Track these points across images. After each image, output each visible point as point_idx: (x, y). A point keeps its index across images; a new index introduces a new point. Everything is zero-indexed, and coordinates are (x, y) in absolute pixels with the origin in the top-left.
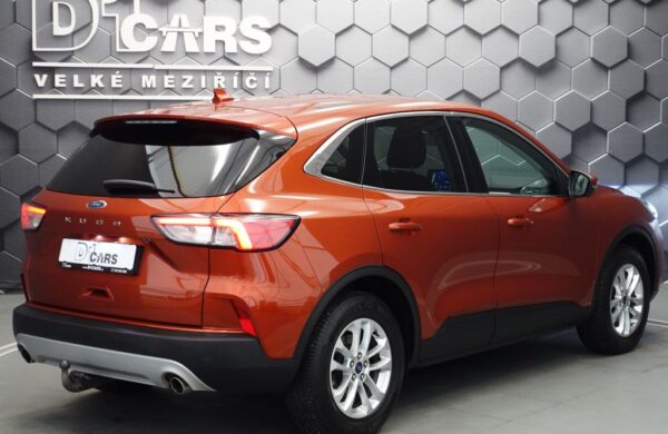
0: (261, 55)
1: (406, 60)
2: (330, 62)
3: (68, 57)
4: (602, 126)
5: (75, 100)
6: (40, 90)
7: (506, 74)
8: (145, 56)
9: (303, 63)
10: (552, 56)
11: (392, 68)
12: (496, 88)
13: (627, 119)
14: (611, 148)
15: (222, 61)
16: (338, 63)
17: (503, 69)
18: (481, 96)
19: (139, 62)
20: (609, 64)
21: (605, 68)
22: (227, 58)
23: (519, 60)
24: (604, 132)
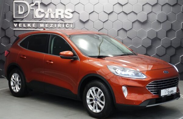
0: (70, 19)
1: (107, 20)
2: (88, 21)
3: (22, 19)
4: (160, 38)
5: (24, 30)
6: (15, 28)
7: (134, 24)
8: (41, 19)
9: (81, 21)
10: (146, 19)
11: (104, 22)
12: (131, 28)
13: (167, 36)
14: (162, 44)
15: (60, 20)
16: (90, 21)
17: (133, 23)
18: (127, 30)
19: (40, 21)
20: (162, 22)
21: (160, 23)
22: (62, 20)
23: (137, 20)
24: (160, 40)
